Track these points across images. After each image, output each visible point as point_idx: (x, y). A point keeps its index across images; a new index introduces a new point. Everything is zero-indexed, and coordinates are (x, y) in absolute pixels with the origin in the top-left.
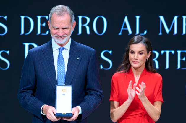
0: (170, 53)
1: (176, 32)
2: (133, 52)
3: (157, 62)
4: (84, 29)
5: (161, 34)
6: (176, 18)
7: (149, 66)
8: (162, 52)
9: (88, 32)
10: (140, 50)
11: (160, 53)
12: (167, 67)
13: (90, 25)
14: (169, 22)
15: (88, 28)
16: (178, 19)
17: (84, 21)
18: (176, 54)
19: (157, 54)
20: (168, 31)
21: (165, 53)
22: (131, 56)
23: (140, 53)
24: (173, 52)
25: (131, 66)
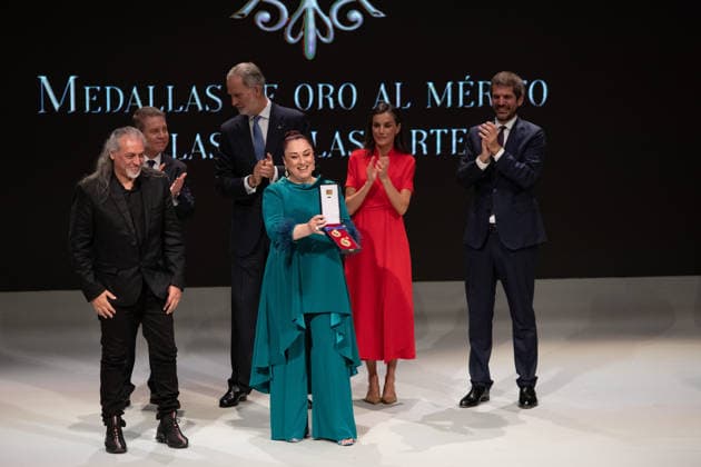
0: (442, 133)
1: (449, 104)
2: (378, 125)
3: (424, 146)
4: (326, 101)
5: (429, 106)
6: (449, 84)
7: (400, 145)
8: (432, 131)
9: (332, 106)
10: (386, 121)
11: (428, 132)
12: (439, 152)
13: (335, 96)
14: (441, 90)
15: (331, 100)
16: (452, 86)
17: (326, 91)
18: (450, 133)
19: (425, 134)
20: (438, 102)
21: (435, 133)
22: (376, 130)
23: (387, 125)
24: (446, 131)
25: (375, 143)
